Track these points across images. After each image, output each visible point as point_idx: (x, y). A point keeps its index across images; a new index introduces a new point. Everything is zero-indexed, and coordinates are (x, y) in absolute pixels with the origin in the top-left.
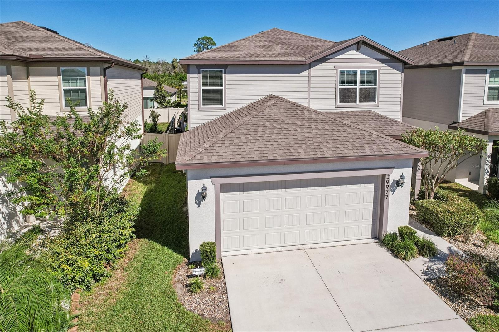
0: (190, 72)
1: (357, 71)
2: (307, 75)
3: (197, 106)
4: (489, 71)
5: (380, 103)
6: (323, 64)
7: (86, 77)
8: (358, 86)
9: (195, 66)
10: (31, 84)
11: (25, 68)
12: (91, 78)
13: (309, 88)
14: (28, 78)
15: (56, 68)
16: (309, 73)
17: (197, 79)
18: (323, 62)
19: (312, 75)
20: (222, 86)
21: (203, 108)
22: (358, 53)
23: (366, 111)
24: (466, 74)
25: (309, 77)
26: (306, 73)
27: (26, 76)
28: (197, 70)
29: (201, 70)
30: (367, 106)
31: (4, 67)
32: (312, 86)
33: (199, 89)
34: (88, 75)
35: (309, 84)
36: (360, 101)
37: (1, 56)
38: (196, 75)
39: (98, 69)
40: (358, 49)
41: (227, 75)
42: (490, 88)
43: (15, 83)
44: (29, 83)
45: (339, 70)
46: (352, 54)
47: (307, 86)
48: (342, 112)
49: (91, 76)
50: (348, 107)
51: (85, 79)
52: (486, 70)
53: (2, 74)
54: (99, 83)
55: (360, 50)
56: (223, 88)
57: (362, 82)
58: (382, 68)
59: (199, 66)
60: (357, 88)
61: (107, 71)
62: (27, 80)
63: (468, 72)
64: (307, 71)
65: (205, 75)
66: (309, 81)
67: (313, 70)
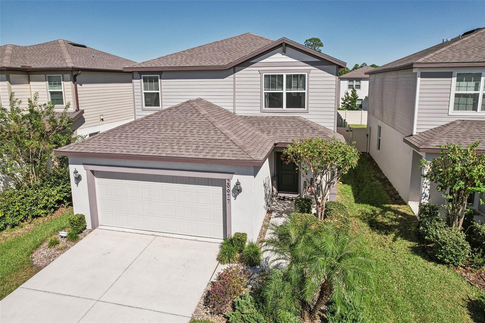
0: (134, 78)
1: (283, 75)
2: (232, 79)
3: (140, 107)
4: (455, 73)
5: (310, 109)
6: (248, 69)
7: (62, 82)
8: (285, 91)
9: (137, 73)
10: (32, 87)
11: (27, 76)
12: (65, 83)
13: (234, 92)
14: (29, 83)
15: (44, 75)
16: (234, 78)
17: (139, 84)
18: (248, 66)
19: (236, 79)
20: (158, 90)
21: (145, 108)
22: (284, 56)
23: (294, 117)
24: (421, 77)
25: (234, 81)
26: (230, 78)
27: (28, 82)
28: (139, 76)
29: (142, 76)
30: (295, 112)
31: (4, 76)
32: (237, 90)
33: (141, 92)
34: (63, 81)
35: (234, 88)
36: (287, 107)
37: (1, 68)
38: (139, 81)
39: (68, 76)
40: (284, 52)
41: (162, 80)
42: (457, 95)
43: (13, 87)
44: (30, 86)
45: (264, 74)
46: (278, 57)
47: (232, 90)
48: (267, 117)
49: (65, 82)
50: (274, 113)
51: (61, 83)
52: (452, 72)
53: (2, 80)
54: (70, 87)
55: (285, 53)
56: (159, 91)
57: (289, 86)
58: (312, 71)
59: (140, 73)
60: (283, 93)
61: (77, 77)
62: (29, 85)
63: (423, 75)
64: (232, 76)
65: (145, 80)
66: (234, 85)
67: (237, 74)
